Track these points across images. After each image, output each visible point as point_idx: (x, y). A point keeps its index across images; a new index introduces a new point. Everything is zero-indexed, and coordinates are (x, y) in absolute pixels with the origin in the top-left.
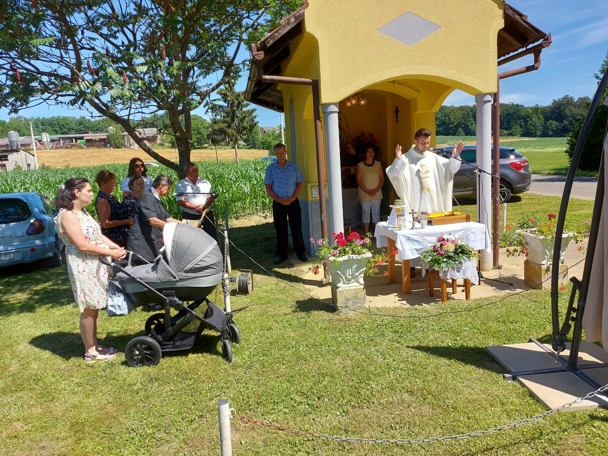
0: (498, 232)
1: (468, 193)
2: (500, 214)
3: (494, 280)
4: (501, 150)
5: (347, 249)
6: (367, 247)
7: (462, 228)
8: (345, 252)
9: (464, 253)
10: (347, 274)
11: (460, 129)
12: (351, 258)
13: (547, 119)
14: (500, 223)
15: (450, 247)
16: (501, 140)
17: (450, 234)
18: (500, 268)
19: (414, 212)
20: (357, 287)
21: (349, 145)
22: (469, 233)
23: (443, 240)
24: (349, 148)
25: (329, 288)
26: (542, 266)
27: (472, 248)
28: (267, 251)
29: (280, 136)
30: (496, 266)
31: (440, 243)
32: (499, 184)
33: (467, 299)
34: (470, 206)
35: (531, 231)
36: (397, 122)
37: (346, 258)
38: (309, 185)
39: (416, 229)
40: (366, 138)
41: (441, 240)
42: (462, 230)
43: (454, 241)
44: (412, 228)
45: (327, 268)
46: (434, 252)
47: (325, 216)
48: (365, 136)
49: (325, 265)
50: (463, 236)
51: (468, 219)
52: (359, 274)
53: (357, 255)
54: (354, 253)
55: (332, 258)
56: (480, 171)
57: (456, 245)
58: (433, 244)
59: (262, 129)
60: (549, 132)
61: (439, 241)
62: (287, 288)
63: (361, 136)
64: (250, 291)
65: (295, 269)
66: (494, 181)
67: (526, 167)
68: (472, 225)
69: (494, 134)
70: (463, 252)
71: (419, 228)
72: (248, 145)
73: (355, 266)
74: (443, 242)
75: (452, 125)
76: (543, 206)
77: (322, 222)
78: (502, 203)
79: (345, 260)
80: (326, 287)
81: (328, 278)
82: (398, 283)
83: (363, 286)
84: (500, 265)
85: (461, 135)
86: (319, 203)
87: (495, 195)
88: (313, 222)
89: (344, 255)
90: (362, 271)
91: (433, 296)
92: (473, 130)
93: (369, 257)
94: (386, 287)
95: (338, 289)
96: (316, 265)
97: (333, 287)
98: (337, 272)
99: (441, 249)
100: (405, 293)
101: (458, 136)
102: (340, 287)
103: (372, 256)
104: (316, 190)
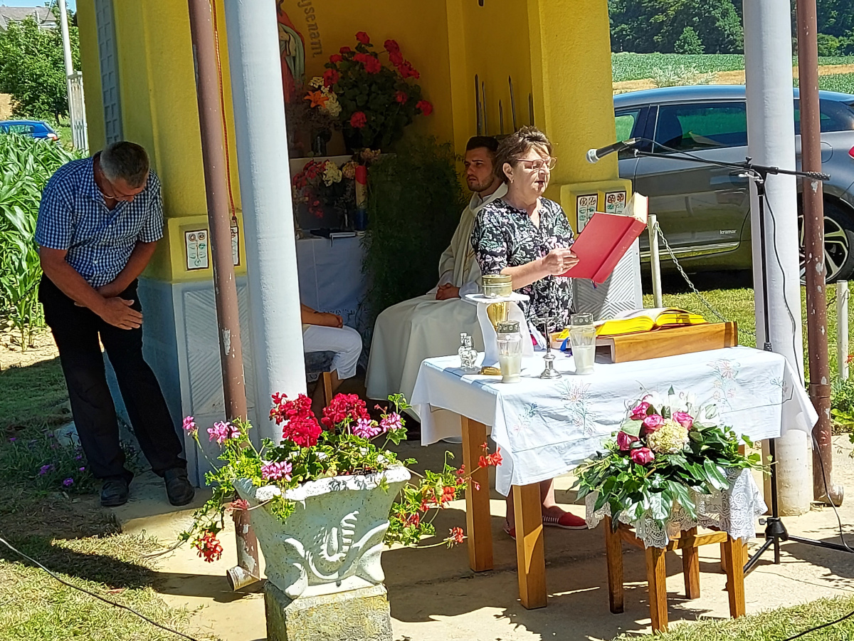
0: (824, 381)
1: (718, 247)
2: (830, 318)
3: (824, 544)
4: (826, 104)
5: (322, 456)
6: (391, 447)
7: (711, 369)
8: (313, 468)
9: (722, 457)
10: (324, 547)
11: (688, 32)
12: (342, 487)
14: (831, 349)
15: (674, 438)
16: (826, 69)
17: (671, 392)
18: (835, 502)
20: (358, 594)
21: (317, 82)
22: (733, 384)
23: (651, 411)
24: (314, 90)
25: (256, 603)
27: (745, 438)
28: (14, 472)
29: (58, 42)
30: (824, 496)
31: (640, 423)
32: (821, 217)
33: (733, 613)
34: (729, 293)
36: (481, 3)
37: (319, 486)
38: (174, 224)
39: (559, 375)
41: (643, 412)
42: (712, 375)
43: (685, 414)
44: (544, 375)
45: (246, 529)
46: (623, 454)
47: (237, 336)
49: (239, 519)
50: (713, 397)
51: (730, 336)
52: (368, 546)
53: (361, 478)
54: (345, 468)
55: (266, 492)
56: (763, 172)
57: (692, 429)
58: (617, 428)
61: (635, 416)
65: (124, 537)
66: (806, 210)
68: (744, 356)
69: (800, 48)
70: (715, 453)
71: (569, 373)
73: (350, 516)
74: (648, 420)
75: (661, 18)
77: (225, 359)
78: (833, 281)
79: (315, 497)
80: (245, 600)
81: (251, 567)
82: (502, 570)
83: (381, 590)
84: (837, 494)
85: (691, 52)
86: (212, 288)
87: (811, 256)
88: (190, 360)
89: (310, 479)
90: (375, 534)
91: (622, 612)
92: (728, 35)
93: (398, 480)
94: (463, 586)
95: (290, 606)
96: (206, 521)
97: (269, 598)
98: (286, 541)
99: (642, 443)
100: (526, 605)
101: (682, 53)
102: (297, 597)
103: (409, 477)
104: (200, 242)
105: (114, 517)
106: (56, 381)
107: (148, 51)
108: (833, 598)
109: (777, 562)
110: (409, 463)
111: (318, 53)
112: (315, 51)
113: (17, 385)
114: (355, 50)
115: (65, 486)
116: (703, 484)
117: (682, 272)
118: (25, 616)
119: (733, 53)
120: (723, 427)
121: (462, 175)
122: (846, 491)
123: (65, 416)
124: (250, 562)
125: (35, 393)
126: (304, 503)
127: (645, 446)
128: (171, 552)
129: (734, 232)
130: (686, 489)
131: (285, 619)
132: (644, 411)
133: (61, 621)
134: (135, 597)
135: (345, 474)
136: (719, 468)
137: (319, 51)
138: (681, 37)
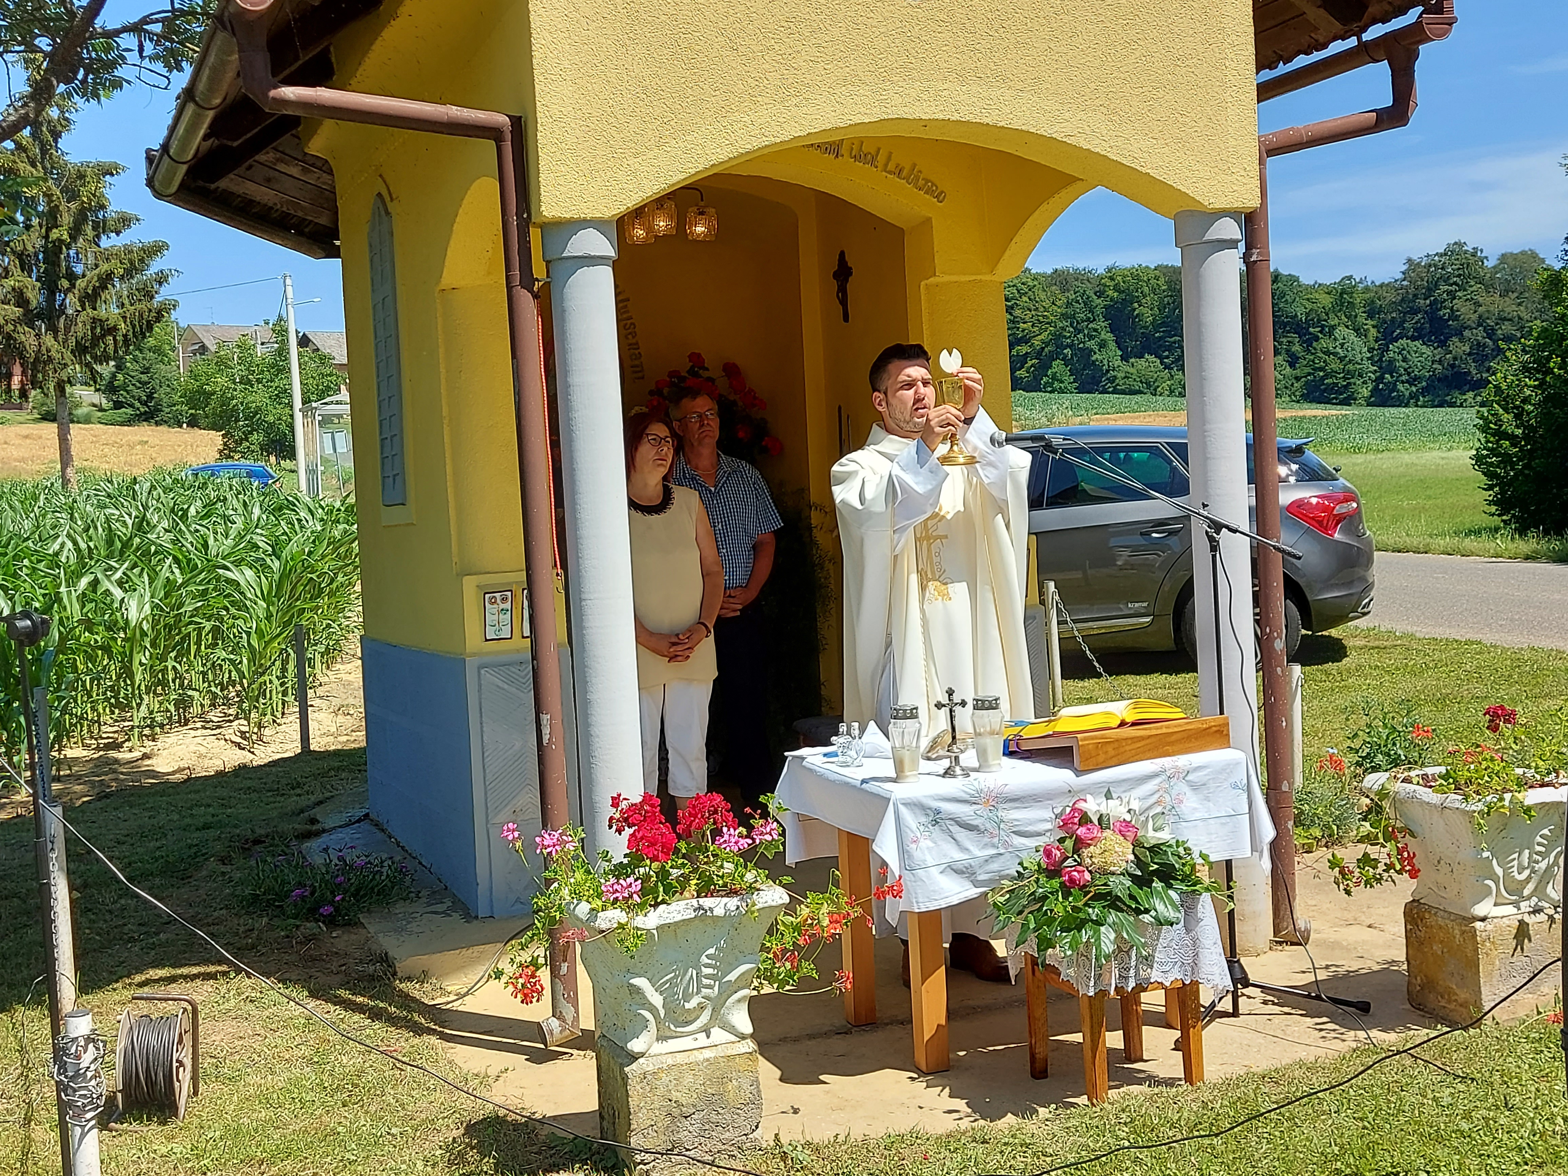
5: (678, 873)
8: (669, 887)
9: (1175, 879)
10: (679, 990)
11: (1057, 366)
12: (697, 913)
13: (1387, 336)
15: (1116, 854)
17: (1108, 796)
18: (1301, 940)
19: (957, 698)
20: (719, 1052)
22: (1182, 787)
23: (1085, 819)
26: (1478, 925)
27: (1201, 855)
30: (1287, 932)
31: (1072, 835)
32: (1280, 583)
33: (1189, 1078)
35: (1425, 777)
36: (846, 318)
37: (675, 911)
38: (470, 584)
40: (711, 380)
43: (1127, 824)
44: (948, 773)
45: (564, 969)
46: (1049, 872)
47: (557, 722)
48: (706, 374)
50: (1157, 803)
53: (725, 900)
55: (609, 918)
56: (1217, 527)
57: (1137, 844)
58: (1042, 843)
59: (188, 334)
60: (1400, 387)
61: (1067, 826)
62: (371, 1076)
63: (691, 371)
64: (182, 1103)
67: (1352, 521)
70: (1167, 875)
72: (118, 405)
73: (712, 950)
74: (1081, 831)
76: (1429, 680)
79: (669, 925)
80: (561, 1061)
81: (569, 1018)
82: (887, 1024)
83: (749, 1046)
84: (1303, 929)
85: (1062, 391)
86: (527, 662)
87: (1268, 630)
88: (485, 755)
89: (663, 902)
90: (743, 974)
91: (1046, 1077)
92: (1108, 371)
93: (774, 904)
94: (839, 1044)
95: (634, 1066)
96: (525, 957)
97: (604, 1057)
98: (631, 981)
99: (1075, 860)
100: (924, 1069)
101: (1050, 392)
102: (642, 1055)
103: (787, 900)
104: (502, 606)
105: (386, 954)
106: (298, 784)
107: (443, 370)
108: (1312, 1059)
109: (1235, 1013)
110: (784, 882)
111: (638, 378)
112: (636, 375)
113: (249, 788)
114: (687, 375)
115: (321, 915)
116: (1153, 913)
117: (1088, 652)
118: (280, 1080)
119: (1113, 393)
120: (1175, 841)
121: (819, 528)
122: (1314, 926)
123: (314, 828)
124: (568, 1012)
125: (272, 799)
126: (655, 932)
127: (1080, 864)
128: (460, 1001)
129: (1145, 604)
130: (1132, 919)
131: (626, 1084)
132: (1076, 820)
133: (324, 1088)
134: (418, 1057)
135: (706, 896)
136: (1171, 892)
137: (640, 375)
138: (1049, 372)
